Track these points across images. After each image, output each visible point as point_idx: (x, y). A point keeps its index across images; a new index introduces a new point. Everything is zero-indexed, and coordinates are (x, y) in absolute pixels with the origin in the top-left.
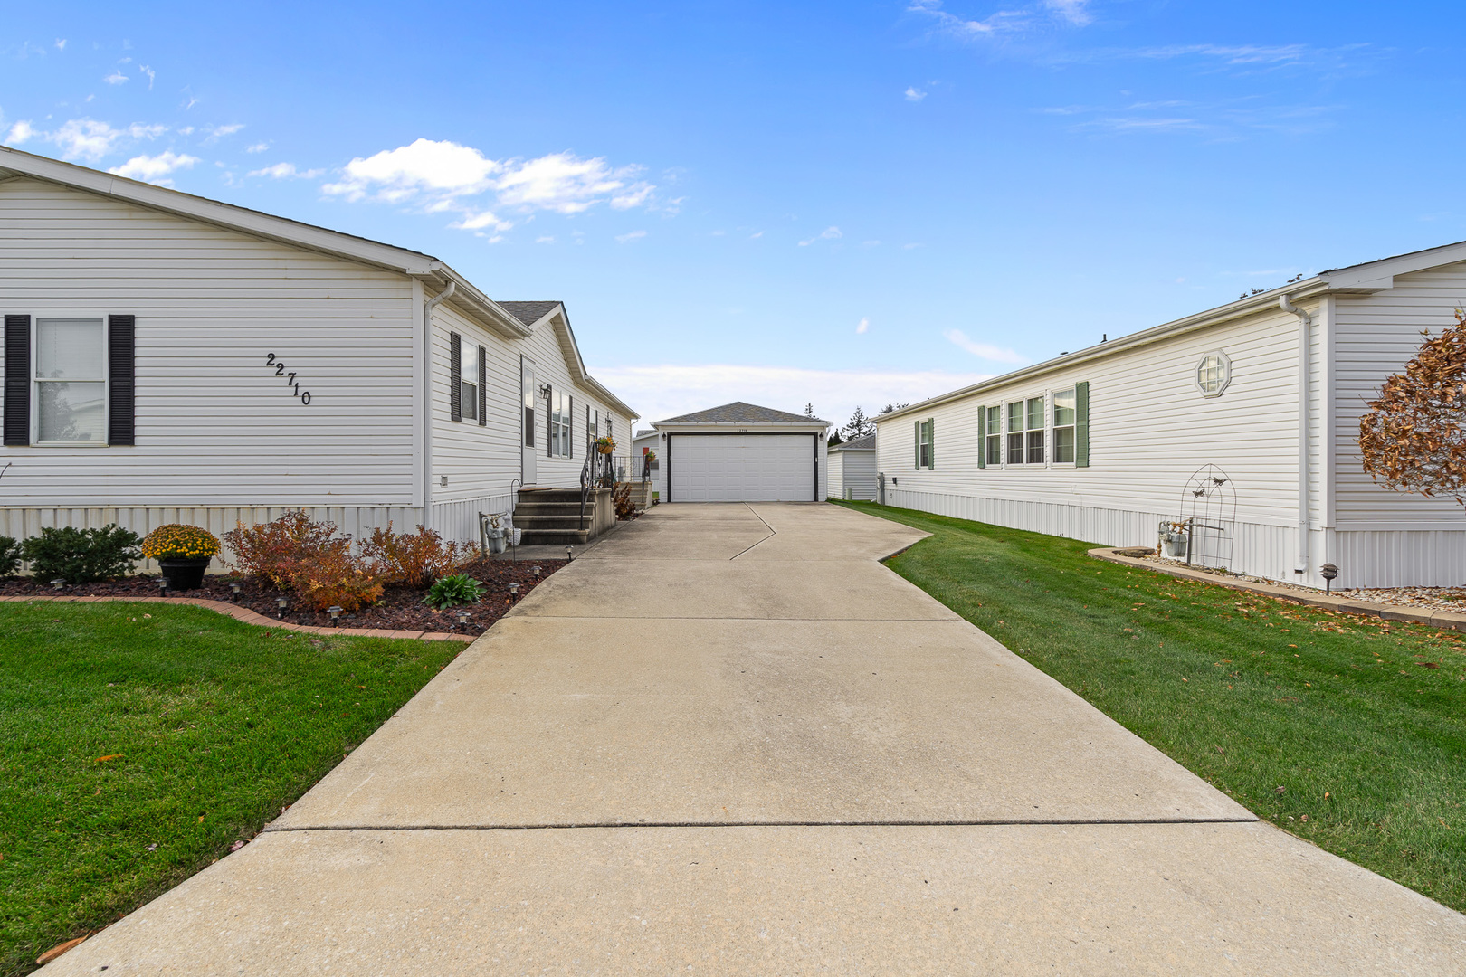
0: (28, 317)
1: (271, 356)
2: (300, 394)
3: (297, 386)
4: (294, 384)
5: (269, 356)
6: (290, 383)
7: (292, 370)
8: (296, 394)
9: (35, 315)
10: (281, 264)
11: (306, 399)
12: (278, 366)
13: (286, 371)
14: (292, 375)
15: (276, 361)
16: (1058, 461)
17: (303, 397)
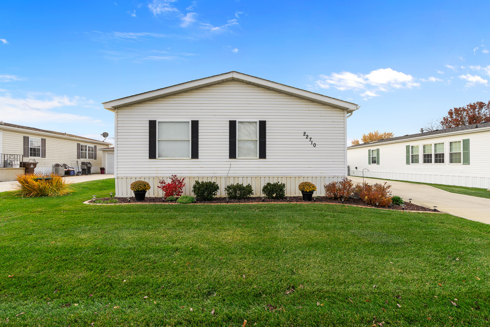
0: (235, 121)
1: (305, 133)
2: (313, 144)
3: (312, 141)
4: (311, 141)
5: (304, 133)
6: (310, 141)
7: (311, 137)
8: (312, 144)
9: (237, 120)
10: (307, 106)
11: (315, 145)
12: (307, 136)
13: (309, 137)
14: (311, 138)
15: (306, 134)
16: (451, 163)
17: (314, 145)
